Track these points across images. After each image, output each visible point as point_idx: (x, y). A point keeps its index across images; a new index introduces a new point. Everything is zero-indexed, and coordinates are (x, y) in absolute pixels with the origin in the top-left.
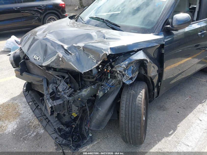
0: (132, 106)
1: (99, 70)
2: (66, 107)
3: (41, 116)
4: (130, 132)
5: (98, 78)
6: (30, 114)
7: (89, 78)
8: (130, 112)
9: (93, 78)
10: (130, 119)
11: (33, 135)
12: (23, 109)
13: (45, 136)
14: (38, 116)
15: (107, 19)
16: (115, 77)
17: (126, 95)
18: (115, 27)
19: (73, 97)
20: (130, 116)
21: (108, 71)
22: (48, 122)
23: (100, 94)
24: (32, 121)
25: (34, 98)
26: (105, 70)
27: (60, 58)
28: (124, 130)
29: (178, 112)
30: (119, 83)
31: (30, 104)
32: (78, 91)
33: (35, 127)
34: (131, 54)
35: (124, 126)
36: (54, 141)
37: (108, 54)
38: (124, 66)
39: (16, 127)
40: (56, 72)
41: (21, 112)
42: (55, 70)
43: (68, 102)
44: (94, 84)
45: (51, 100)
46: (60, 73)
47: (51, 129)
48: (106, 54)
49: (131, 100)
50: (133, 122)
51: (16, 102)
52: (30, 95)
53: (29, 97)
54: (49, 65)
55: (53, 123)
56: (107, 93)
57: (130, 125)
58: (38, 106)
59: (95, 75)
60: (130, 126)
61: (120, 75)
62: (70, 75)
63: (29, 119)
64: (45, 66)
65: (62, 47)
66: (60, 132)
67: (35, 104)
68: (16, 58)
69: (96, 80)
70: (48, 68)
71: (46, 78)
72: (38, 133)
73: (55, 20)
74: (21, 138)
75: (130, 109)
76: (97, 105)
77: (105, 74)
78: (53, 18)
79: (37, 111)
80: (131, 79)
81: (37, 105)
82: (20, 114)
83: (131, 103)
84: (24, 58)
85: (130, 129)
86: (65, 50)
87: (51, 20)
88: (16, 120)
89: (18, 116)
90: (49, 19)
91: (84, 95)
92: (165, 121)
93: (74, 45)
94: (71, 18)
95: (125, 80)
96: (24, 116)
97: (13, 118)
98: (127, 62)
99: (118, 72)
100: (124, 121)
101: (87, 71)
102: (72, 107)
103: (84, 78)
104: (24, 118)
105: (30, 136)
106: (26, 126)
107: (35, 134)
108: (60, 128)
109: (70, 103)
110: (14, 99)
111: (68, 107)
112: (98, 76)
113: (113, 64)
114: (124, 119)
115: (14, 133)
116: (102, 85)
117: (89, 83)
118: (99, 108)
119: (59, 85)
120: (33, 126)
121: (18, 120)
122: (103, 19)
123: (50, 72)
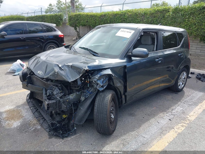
0: (101, 104)
1: (83, 82)
2: (58, 105)
3: (39, 117)
4: (100, 122)
5: (81, 87)
6: (30, 116)
7: (75, 87)
8: (100, 108)
9: (78, 87)
10: (100, 113)
11: (32, 129)
12: (25, 113)
13: (41, 130)
14: (37, 116)
15: (90, 49)
16: (92, 86)
17: (99, 97)
18: (95, 54)
19: (63, 99)
20: (100, 111)
21: (88, 82)
22: (44, 121)
23: (83, 99)
24: (32, 121)
25: (35, 104)
26: (86, 81)
27: (56, 72)
28: (96, 121)
29: (143, 118)
30: (96, 90)
31: (32, 108)
32: (67, 96)
33: (34, 125)
34: (102, 71)
35: (96, 118)
36: (48, 133)
37: (86, 70)
38: (97, 78)
39: (19, 124)
40: (53, 83)
41: (23, 115)
42: (52, 81)
43: (60, 101)
44: (79, 92)
45: (48, 100)
46: (55, 83)
47: (46, 125)
48: (85, 70)
49: (101, 101)
50: (102, 115)
51: (19, 108)
52: (32, 102)
53: (31, 103)
54: (48, 77)
55: (48, 121)
56: (87, 98)
57: (100, 116)
58: (38, 110)
59: (80, 85)
60: (100, 118)
61: (95, 84)
62: (62, 85)
63: (30, 120)
64: (45, 79)
65: (58, 66)
66: (53, 126)
67: (35, 108)
68: (24, 74)
69: (80, 88)
70: (47, 80)
71: (45, 88)
72: (36, 128)
73: (54, 48)
74: (23, 131)
75: (100, 105)
76: (80, 106)
77: (86, 84)
78: (53, 47)
79: (36, 113)
80: (102, 87)
81: (36, 109)
82: (23, 117)
83: (101, 102)
84: (30, 74)
85: (100, 120)
86: (60, 67)
87: (51, 48)
88: (20, 120)
89: (21, 118)
90: (49, 47)
91: (71, 98)
92: (132, 123)
93: (66, 64)
94: (66, 47)
95: (98, 87)
96: (26, 117)
97: (18, 119)
98: (99, 76)
99: (94, 82)
100: (96, 114)
101: (73, 80)
102: (61, 106)
103: (72, 87)
104: (26, 119)
105: (30, 130)
106: (27, 124)
107: (34, 129)
108: (53, 123)
109: (61, 102)
110: (18, 107)
111: (59, 105)
112: (81, 86)
113: (91, 76)
114: (96, 113)
115: (18, 128)
116: (84, 92)
117: (75, 91)
118: (81, 107)
119: (54, 91)
120: (33, 124)
121: (21, 120)
122: (88, 49)
123: (49, 83)
